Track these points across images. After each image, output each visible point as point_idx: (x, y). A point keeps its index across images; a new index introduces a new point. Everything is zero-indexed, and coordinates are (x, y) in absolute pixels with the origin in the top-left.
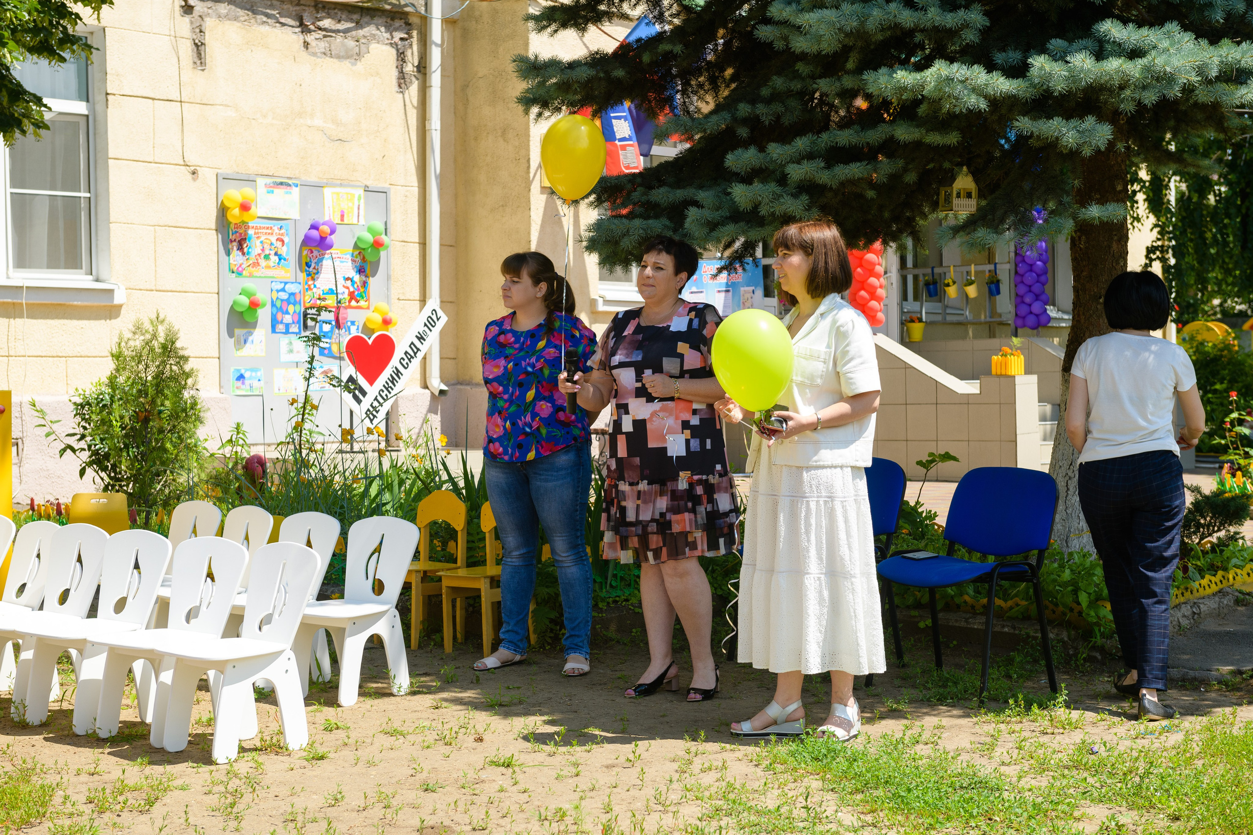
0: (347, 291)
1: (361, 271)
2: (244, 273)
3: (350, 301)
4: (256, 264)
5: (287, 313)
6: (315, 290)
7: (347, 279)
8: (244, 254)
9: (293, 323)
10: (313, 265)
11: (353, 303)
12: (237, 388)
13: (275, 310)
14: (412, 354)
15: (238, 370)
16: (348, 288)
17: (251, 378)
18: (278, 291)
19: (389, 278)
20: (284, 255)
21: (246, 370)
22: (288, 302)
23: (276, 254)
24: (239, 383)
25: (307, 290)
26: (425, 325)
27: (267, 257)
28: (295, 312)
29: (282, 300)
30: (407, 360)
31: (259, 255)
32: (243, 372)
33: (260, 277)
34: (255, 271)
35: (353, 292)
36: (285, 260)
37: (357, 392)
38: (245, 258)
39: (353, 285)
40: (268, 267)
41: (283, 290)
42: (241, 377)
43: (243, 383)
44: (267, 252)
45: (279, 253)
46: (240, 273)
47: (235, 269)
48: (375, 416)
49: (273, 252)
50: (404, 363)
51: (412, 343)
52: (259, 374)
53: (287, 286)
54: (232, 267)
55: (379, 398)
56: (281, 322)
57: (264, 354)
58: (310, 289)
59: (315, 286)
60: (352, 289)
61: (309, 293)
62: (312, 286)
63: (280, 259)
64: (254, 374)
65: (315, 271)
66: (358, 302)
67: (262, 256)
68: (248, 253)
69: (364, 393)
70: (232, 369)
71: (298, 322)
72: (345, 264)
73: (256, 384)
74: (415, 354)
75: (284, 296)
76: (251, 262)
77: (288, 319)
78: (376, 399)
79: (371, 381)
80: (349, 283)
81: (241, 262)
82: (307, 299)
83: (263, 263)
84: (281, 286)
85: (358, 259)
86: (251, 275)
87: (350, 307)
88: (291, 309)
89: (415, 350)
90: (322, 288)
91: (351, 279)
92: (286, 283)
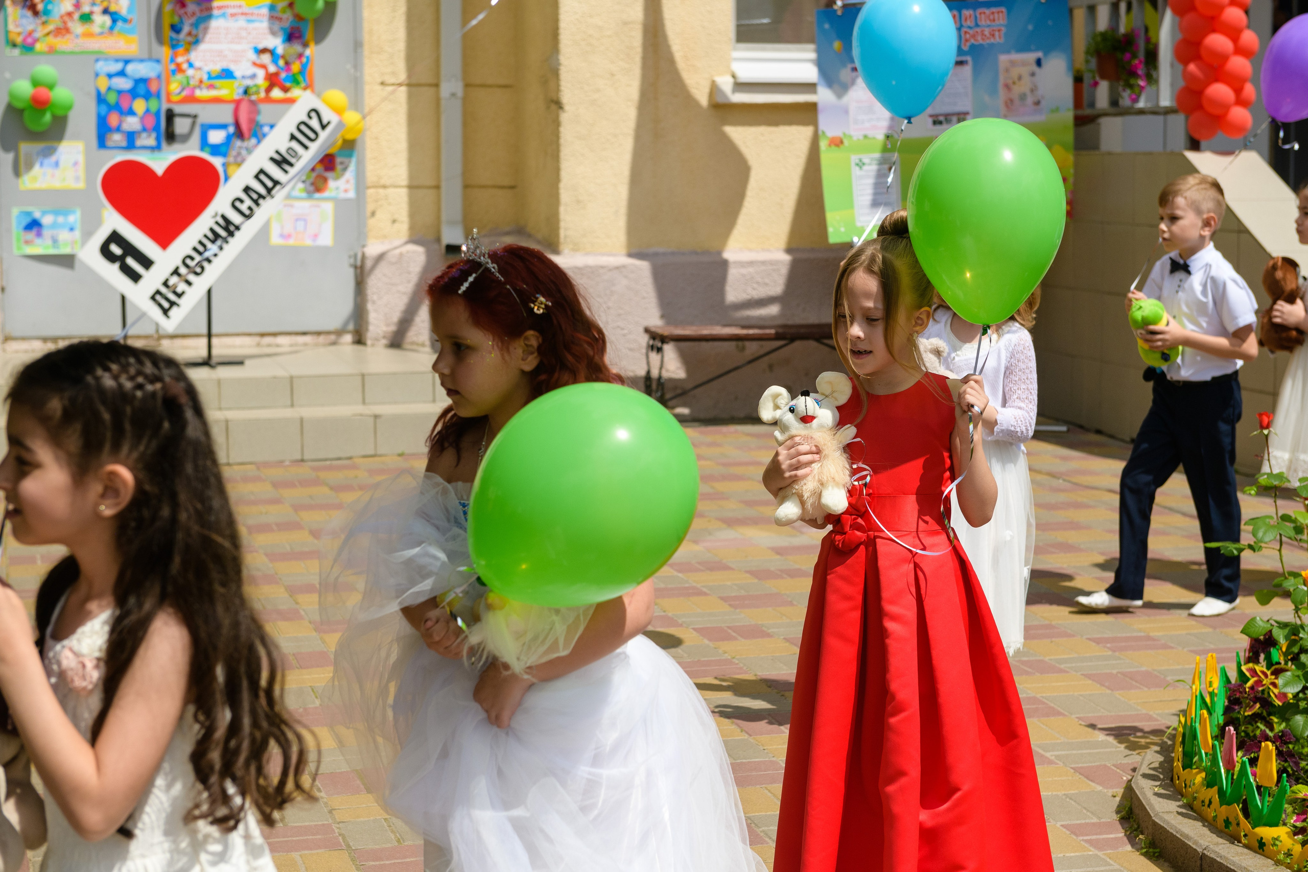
0: (261, 73)
1: (293, 36)
2: (39, 47)
3: (268, 90)
4: (62, 31)
5: (131, 112)
6: (190, 72)
7: (264, 51)
8: (36, 13)
9: (144, 129)
10: (186, 29)
11: (276, 93)
12: (27, 242)
13: (104, 109)
14: (263, 191)
15: (29, 214)
16: (264, 67)
17: (54, 225)
18: (110, 76)
19: (358, 45)
20: (124, 12)
21: (44, 213)
22: (133, 94)
23: (106, 11)
24: (31, 235)
25: (174, 72)
26: (293, 137)
27: (86, 18)
28: (147, 111)
29: (120, 92)
30: (248, 202)
31: (70, 14)
32: (37, 215)
33: (72, 53)
34: (62, 44)
35: (276, 75)
36: (125, 20)
37: (130, 261)
38: (39, 21)
39: (275, 61)
40: (90, 35)
41: (122, 73)
42: (34, 225)
43: (39, 235)
44: (86, 9)
45: (113, 8)
46: (28, 46)
47: (19, 40)
48: (172, 304)
49: (98, 9)
50: (244, 207)
51: (262, 171)
52: (72, 219)
53: (130, 68)
54: (12, 36)
55: (183, 270)
56: (118, 129)
57: (81, 185)
58: (179, 69)
59: (191, 65)
60: (272, 69)
61: (179, 77)
62: (185, 66)
63: (114, 21)
64: (61, 219)
65: (190, 39)
66: (285, 90)
67: (76, 16)
68: (47, 12)
69: (147, 263)
70: (15, 211)
71: (156, 128)
72: (256, 25)
73: (64, 236)
74: (269, 190)
75: (124, 84)
76: (51, 27)
77: (132, 123)
78: (176, 272)
79: (164, 241)
80: (266, 59)
81: (30, 28)
82: (174, 87)
83: (77, 28)
84: (119, 66)
85: (288, 16)
86: (51, 50)
87: (268, 100)
88: (139, 106)
89: (270, 184)
90: (206, 69)
91: (272, 52)
92: (127, 62)
